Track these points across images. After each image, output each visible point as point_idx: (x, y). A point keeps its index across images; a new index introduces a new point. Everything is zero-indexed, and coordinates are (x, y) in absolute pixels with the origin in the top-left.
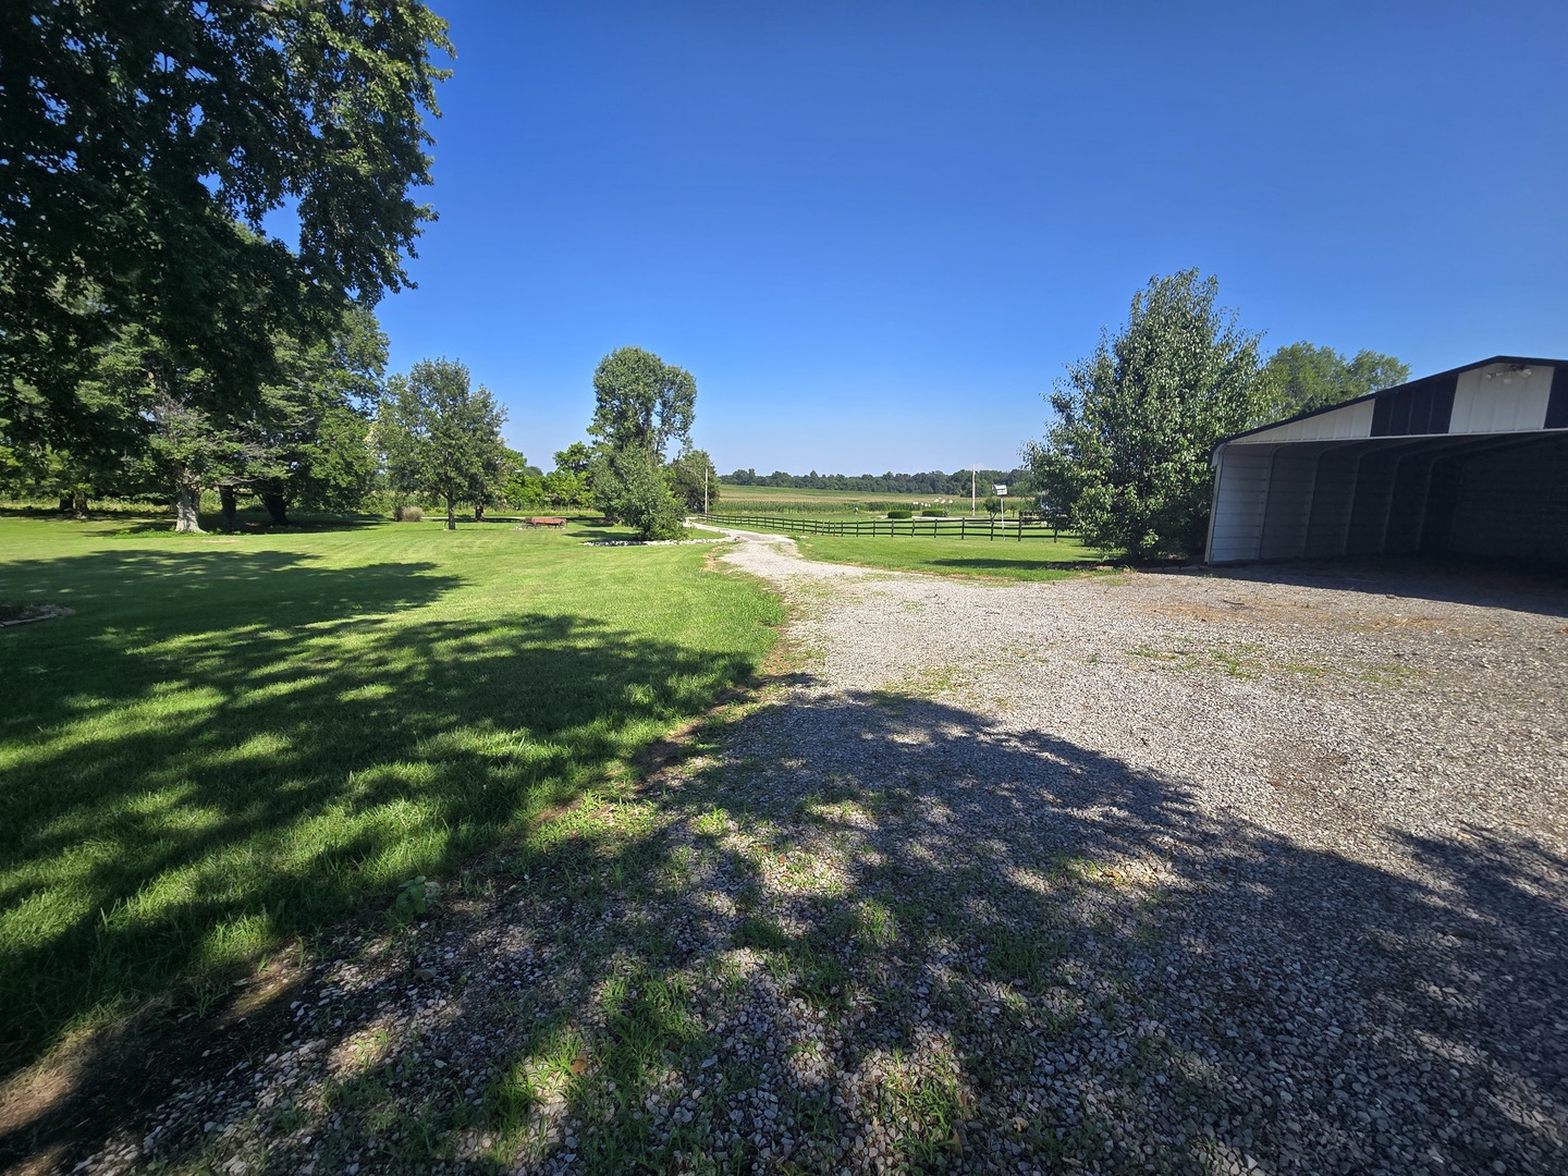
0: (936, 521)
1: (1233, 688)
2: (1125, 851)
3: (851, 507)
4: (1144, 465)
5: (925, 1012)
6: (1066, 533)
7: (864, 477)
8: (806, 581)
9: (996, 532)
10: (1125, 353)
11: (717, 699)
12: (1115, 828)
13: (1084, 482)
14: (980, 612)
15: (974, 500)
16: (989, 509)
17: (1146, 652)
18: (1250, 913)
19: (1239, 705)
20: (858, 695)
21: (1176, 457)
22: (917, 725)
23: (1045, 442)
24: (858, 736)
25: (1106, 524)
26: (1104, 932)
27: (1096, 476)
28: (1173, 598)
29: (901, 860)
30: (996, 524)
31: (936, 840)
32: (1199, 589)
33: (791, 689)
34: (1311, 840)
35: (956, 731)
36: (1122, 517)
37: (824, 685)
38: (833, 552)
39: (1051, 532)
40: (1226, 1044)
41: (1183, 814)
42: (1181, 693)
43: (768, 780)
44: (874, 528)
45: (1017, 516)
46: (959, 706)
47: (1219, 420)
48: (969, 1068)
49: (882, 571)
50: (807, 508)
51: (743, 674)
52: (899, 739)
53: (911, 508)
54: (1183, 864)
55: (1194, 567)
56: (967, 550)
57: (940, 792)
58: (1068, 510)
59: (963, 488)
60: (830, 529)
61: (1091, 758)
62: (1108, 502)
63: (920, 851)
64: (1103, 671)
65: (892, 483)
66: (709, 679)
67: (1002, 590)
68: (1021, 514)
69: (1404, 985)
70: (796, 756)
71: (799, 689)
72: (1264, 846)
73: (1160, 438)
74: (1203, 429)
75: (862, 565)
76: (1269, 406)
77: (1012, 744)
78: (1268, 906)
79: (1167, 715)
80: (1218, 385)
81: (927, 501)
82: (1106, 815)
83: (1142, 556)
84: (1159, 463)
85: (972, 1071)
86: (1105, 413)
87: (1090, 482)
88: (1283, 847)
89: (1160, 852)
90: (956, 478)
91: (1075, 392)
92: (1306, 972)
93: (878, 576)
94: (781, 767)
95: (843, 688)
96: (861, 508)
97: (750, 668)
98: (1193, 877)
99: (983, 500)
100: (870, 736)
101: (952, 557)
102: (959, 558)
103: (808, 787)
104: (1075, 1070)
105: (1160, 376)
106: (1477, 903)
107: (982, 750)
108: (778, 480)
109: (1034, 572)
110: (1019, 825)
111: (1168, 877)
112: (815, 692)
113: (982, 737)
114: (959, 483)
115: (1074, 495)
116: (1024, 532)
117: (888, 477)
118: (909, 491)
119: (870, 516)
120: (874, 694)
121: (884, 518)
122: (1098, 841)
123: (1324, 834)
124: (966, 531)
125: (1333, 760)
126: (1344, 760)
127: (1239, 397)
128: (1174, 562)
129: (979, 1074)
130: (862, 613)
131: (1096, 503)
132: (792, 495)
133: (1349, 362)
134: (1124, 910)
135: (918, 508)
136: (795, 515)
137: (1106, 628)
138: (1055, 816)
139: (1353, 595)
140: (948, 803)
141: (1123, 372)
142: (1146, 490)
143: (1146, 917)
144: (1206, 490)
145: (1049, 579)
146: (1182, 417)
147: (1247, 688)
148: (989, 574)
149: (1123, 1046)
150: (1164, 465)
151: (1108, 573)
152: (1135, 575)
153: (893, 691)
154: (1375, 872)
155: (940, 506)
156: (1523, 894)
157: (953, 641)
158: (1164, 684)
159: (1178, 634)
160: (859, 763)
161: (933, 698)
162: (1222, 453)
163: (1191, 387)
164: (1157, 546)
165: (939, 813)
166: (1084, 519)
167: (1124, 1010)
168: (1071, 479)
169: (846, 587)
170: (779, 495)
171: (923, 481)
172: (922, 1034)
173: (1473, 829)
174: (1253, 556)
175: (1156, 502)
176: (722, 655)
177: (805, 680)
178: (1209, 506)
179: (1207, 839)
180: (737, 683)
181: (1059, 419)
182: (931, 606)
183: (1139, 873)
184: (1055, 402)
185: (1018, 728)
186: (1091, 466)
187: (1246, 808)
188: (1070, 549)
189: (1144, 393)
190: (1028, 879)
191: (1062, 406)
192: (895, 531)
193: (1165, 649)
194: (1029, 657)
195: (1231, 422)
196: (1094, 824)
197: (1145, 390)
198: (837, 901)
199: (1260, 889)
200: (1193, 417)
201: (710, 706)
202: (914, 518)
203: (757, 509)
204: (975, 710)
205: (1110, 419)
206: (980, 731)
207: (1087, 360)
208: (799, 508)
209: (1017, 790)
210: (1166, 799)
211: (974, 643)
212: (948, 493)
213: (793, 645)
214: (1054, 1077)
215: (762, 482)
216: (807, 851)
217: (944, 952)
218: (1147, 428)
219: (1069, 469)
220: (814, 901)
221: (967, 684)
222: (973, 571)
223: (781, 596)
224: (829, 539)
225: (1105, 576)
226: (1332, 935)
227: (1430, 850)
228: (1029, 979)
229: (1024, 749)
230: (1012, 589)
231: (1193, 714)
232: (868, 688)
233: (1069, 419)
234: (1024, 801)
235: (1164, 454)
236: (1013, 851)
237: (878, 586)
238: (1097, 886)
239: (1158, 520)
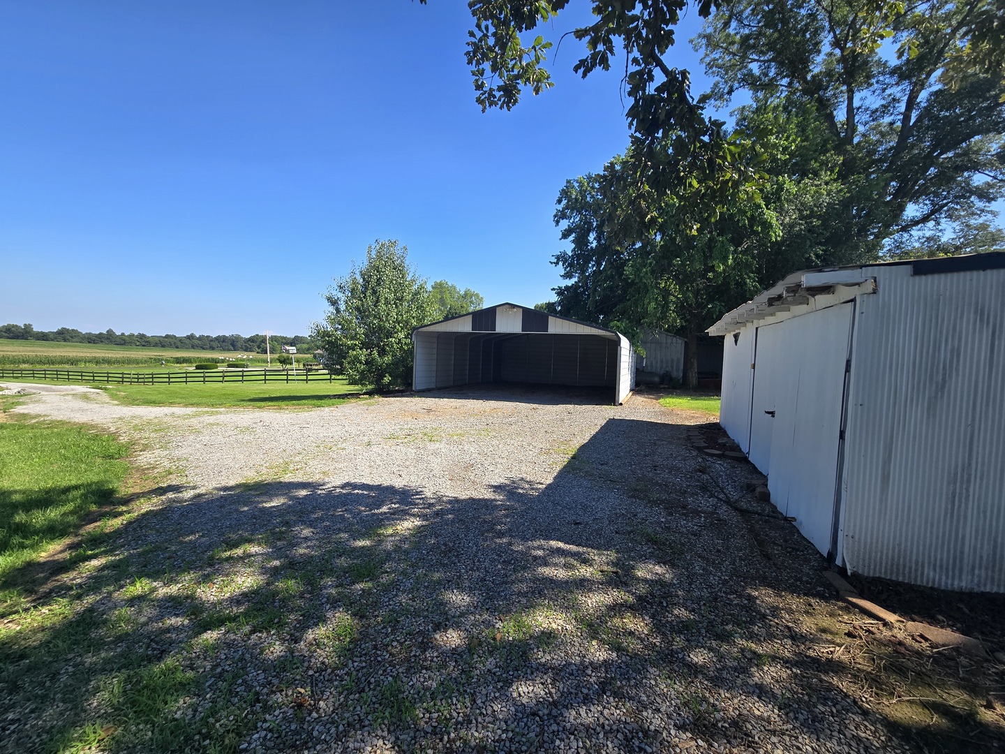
0: (243, 371)
1: (432, 447)
2: (400, 519)
3: (158, 361)
4: (380, 339)
5: (328, 607)
6: (340, 377)
7: (167, 336)
8: (137, 421)
9: (290, 377)
10: (366, 277)
11: (84, 520)
12: (394, 512)
13: (349, 348)
14: (296, 428)
15: (269, 356)
16: (281, 362)
17: (393, 437)
18: (447, 525)
19: (436, 453)
20: (225, 489)
21: (396, 335)
22: (277, 495)
23: (325, 323)
24: (237, 510)
25: (363, 371)
26: (397, 549)
27: (355, 344)
28: (401, 409)
29: (292, 558)
30: (290, 372)
31: (309, 543)
32: (412, 404)
33: (163, 498)
34: (464, 496)
35: (303, 493)
36: (371, 367)
37: (194, 488)
38: (153, 398)
39: (328, 377)
40: (444, 565)
41: (420, 499)
42: (412, 452)
43: (175, 552)
44: (186, 377)
45: (301, 367)
46: (300, 480)
47: (414, 318)
48: (354, 615)
49: (206, 409)
50: (108, 361)
51: (105, 498)
52: (268, 505)
53: (216, 361)
54: (423, 517)
55: (408, 393)
56: (272, 390)
57: (304, 523)
58: (341, 364)
59: (259, 347)
60: (139, 379)
61: (378, 488)
62: (363, 358)
63: (301, 551)
64: (375, 449)
65: (196, 342)
66: (70, 507)
67: (306, 414)
68: (304, 365)
69: (492, 529)
70: (193, 533)
71: (171, 495)
72: (450, 502)
73: (387, 325)
74: (407, 322)
75: (186, 406)
76: (434, 313)
77: (338, 490)
78: (453, 521)
79: (408, 463)
80: (412, 300)
81: (232, 356)
82: (390, 509)
83: (383, 388)
84: (387, 338)
85: (355, 615)
86: (358, 309)
87: (353, 348)
88: (457, 500)
89: (414, 515)
90: (252, 340)
91: (340, 295)
92: (466, 536)
93: (207, 412)
94: (181, 543)
95: (211, 487)
96: (167, 361)
97: (111, 492)
98: (427, 520)
99: (276, 356)
100: (246, 509)
101: (262, 396)
102: (267, 396)
103: (210, 547)
104: (396, 595)
105: (385, 293)
106: (509, 500)
107: (322, 497)
108: (64, 336)
109: (323, 401)
110: (351, 524)
111: (418, 522)
112: (188, 494)
113: (320, 492)
114: (256, 344)
115: (343, 355)
116: (310, 377)
117: (191, 337)
118: (212, 348)
119: (177, 368)
120: (238, 486)
121: (192, 369)
122: (388, 519)
123: (468, 493)
124: (267, 377)
125: (469, 467)
126: (472, 465)
127: (420, 307)
128: (398, 391)
129: (359, 615)
130: (206, 439)
131: (356, 359)
132: (85, 350)
133: (462, 293)
134: (404, 539)
135: (223, 361)
136: (92, 367)
137: (371, 428)
138: (367, 516)
139: (472, 401)
140: (311, 526)
141: (365, 287)
142: (382, 352)
143: (412, 539)
144: (410, 353)
145: (333, 405)
146: (397, 315)
147: (437, 446)
148: (293, 404)
149: (411, 581)
150: (390, 339)
151: (366, 399)
152: (381, 399)
153: (251, 481)
154: (484, 500)
155: (244, 360)
156: (519, 493)
157: (283, 447)
158: (403, 449)
159: (406, 426)
160: (244, 524)
161: (282, 480)
162: (416, 335)
163: (400, 300)
164: (390, 383)
165: (306, 532)
166: (351, 369)
167: (410, 570)
168: (341, 345)
169: (180, 422)
170: (68, 349)
171: (224, 341)
172: (329, 615)
173: (508, 478)
174: (433, 386)
175: (388, 359)
176: (76, 487)
177: (176, 489)
178: (412, 361)
179: (431, 505)
180: (100, 504)
181: (332, 309)
182: (259, 429)
183: (407, 525)
184: (329, 299)
185: (338, 483)
186: (352, 339)
187: (442, 490)
188: (341, 387)
189: (378, 301)
190: (360, 543)
191: (333, 302)
192: (206, 379)
193: (402, 434)
194: (334, 448)
195: (419, 320)
196: (385, 513)
197: (378, 298)
198: (259, 588)
199: (450, 516)
200: (401, 315)
201: (78, 527)
202: (220, 369)
203: (41, 362)
204: (310, 480)
205: (361, 312)
206: (318, 489)
207: (346, 279)
208: (97, 362)
209: (346, 510)
210: (413, 495)
211: (298, 446)
212: (246, 350)
213: (148, 469)
214: (389, 601)
215: (43, 337)
216: (227, 575)
217: (330, 583)
218: (381, 320)
219: (340, 339)
220: (244, 595)
221: (301, 468)
222: (283, 404)
223: (114, 437)
224: (142, 387)
225: (365, 401)
226: (472, 523)
227: (497, 488)
228: (371, 576)
229: (344, 492)
230: (312, 413)
231: (418, 460)
232: (232, 483)
233: (338, 310)
234: (351, 514)
235: (389, 334)
236: (351, 535)
237: (212, 419)
238: (392, 535)
239: (390, 369)
